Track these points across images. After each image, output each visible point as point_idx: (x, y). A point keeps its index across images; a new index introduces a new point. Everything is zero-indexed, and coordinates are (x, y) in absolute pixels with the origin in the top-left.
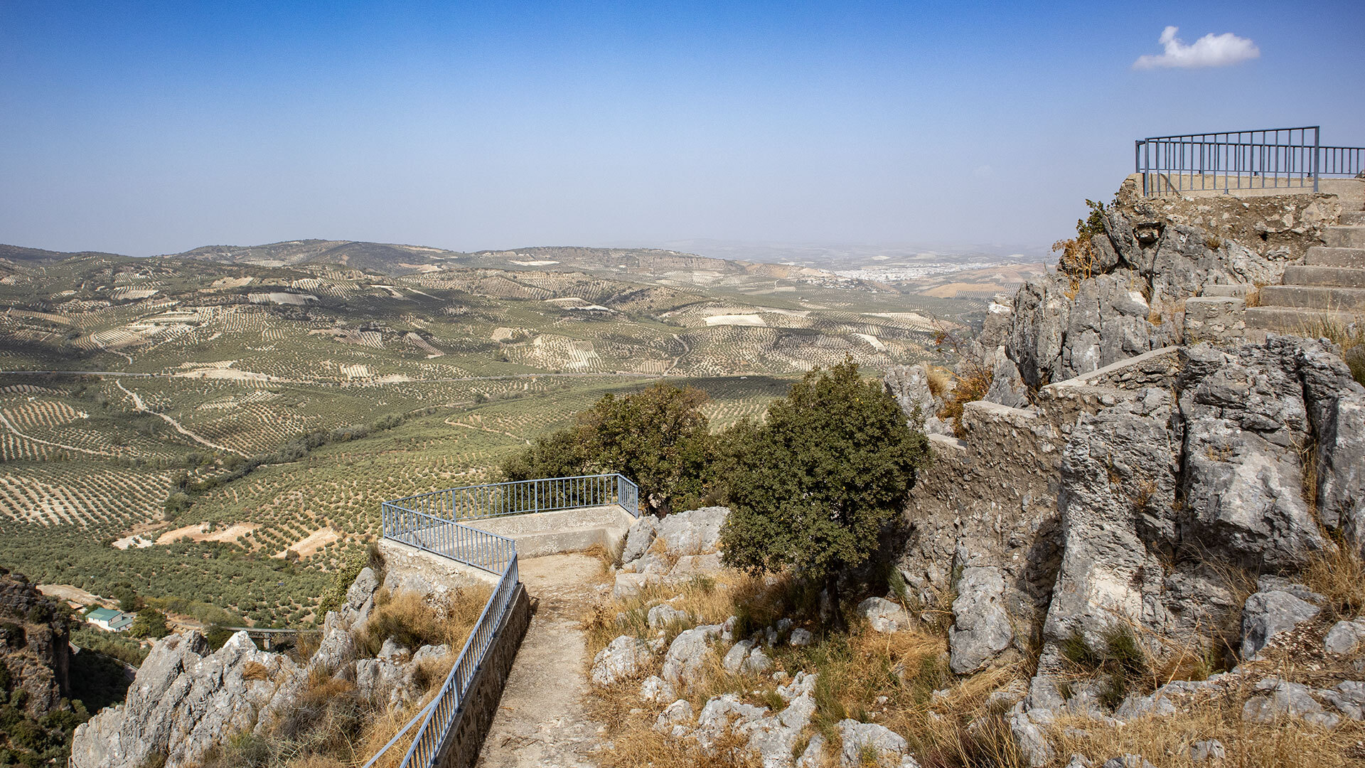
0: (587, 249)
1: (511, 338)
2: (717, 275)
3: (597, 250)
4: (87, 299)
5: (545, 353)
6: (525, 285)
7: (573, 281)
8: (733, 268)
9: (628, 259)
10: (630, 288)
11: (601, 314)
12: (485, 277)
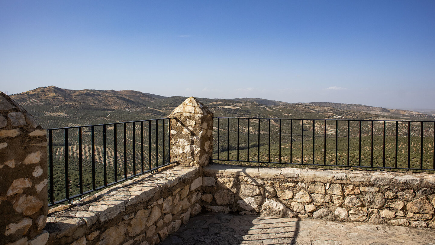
0: (333, 103)
1: (306, 123)
2: (379, 112)
3: (337, 104)
4: (171, 106)
5: (318, 129)
6: (312, 110)
7: (329, 109)
8: (385, 111)
9: (347, 107)
10: (349, 112)
11: (339, 118)
12: (299, 107)
